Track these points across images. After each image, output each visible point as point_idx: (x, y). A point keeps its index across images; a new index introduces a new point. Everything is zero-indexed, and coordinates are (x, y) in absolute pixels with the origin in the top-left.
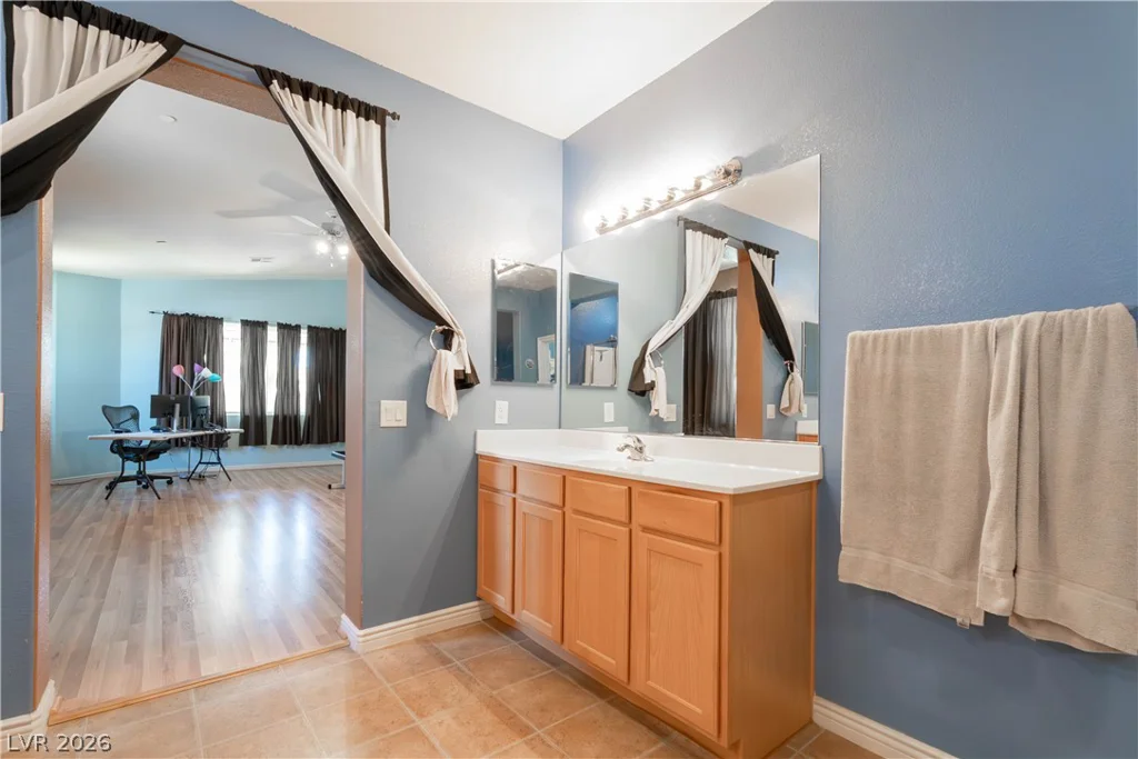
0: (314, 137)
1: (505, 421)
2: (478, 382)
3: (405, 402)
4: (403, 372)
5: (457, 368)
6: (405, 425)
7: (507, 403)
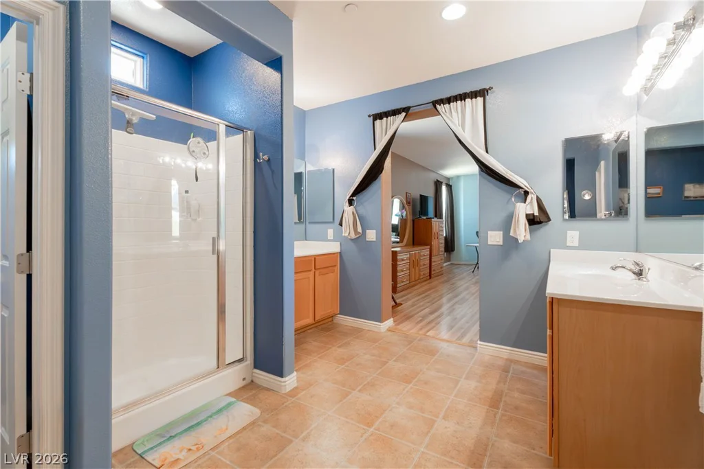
0: (452, 122)
1: (576, 244)
2: (549, 219)
3: (502, 232)
4: (501, 216)
5: (528, 212)
6: (502, 244)
7: (578, 233)
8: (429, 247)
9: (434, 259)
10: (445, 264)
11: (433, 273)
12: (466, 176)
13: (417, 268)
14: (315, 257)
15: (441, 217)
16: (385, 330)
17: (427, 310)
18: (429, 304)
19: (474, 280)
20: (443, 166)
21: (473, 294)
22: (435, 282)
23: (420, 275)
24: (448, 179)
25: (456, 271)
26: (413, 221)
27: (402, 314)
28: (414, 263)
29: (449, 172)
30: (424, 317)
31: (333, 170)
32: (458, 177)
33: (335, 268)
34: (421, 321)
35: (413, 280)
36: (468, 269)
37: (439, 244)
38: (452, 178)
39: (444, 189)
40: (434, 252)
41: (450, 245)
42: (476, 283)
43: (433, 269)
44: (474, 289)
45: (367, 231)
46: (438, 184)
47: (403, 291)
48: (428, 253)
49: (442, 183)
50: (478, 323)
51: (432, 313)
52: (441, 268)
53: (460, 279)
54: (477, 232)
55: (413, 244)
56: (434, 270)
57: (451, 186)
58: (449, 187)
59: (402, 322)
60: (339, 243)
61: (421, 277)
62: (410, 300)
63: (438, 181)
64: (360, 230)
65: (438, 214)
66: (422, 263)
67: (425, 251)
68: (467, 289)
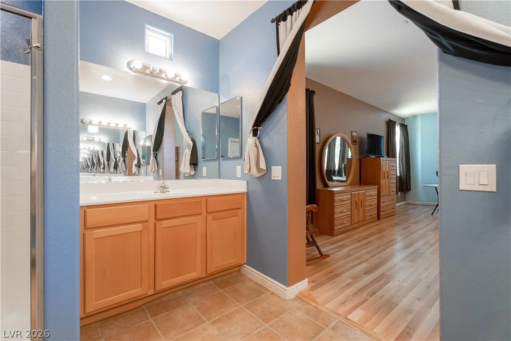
8: (377, 187)
9: (382, 200)
10: (397, 205)
11: (382, 214)
12: (424, 115)
13: (361, 210)
14: (207, 198)
15: (394, 156)
16: (293, 296)
17: (364, 266)
18: (368, 256)
19: (433, 225)
20: (396, 105)
21: (432, 245)
22: (384, 224)
23: (364, 216)
24: (404, 119)
25: (411, 211)
26: (360, 160)
27: (328, 269)
28: (357, 204)
29: (404, 111)
30: (356, 278)
31: (241, 98)
32: (415, 117)
33: (240, 211)
34: (349, 285)
35: (356, 221)
36: (427, 209)
37: (389, 184)
38: (407, 118)
39: (398, 129)
40: (383, 193)
41: (404, 184)
42: (436, 228)
43: (381, 210)
44: (433, 237)
45: (273, 167)
46: (390, 125)
47: (342, 233)
48: (376, 192)
49: (395, 123)
50: (438, 303)
51: (368, 272)
52: (393, 208)
53: (416, 223)
54: (437, 172)
55: (360, 184)
56: (383, 211)
57: (406, 126)
58: (404, 127)
59: (321, 284)
60: (245, 182)
61: (367, 219)
62: (347, 246)
63: (390, 120)
64: (263, 165)
65: (391, 153)
66: (367, 204)
67: (372, 191)
68: (424, 236)
